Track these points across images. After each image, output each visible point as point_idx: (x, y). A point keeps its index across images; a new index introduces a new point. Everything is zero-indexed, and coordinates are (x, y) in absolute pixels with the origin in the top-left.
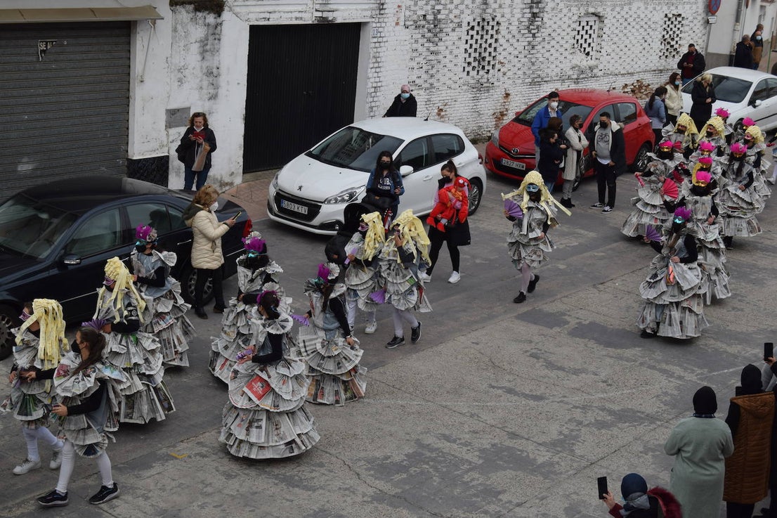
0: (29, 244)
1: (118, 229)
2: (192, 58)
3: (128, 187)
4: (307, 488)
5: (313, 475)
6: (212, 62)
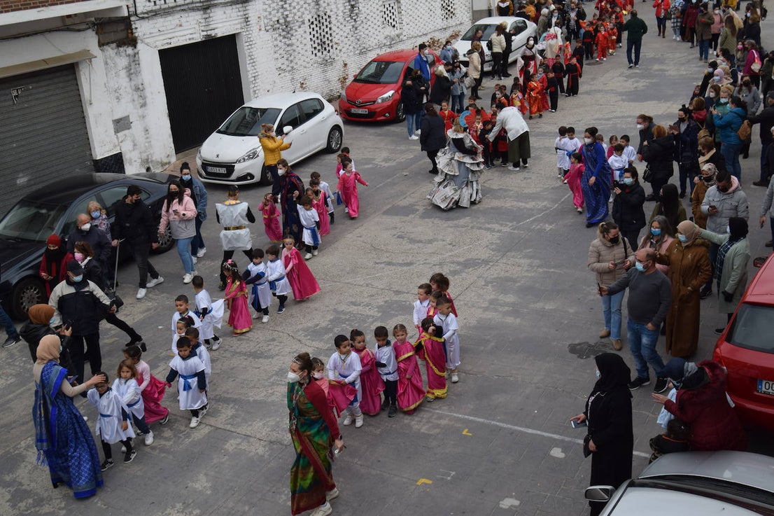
2: (123, 80)
3: (98, 179)
4: (267, 357)
5: (270, 347)
6: (137, 81)
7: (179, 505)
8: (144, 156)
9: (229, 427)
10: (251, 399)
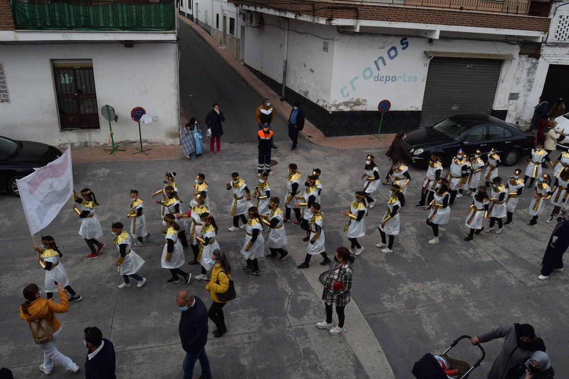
0: (452, 134)
1: (485, 134)
2: (524, 75)
3: (491, 119)
4: (538, 240)
5: (542, 236)
6: (531, 77)
7: (461, 286)
8: (518, 116)
9: (502, 263)
10: (520, 256)
